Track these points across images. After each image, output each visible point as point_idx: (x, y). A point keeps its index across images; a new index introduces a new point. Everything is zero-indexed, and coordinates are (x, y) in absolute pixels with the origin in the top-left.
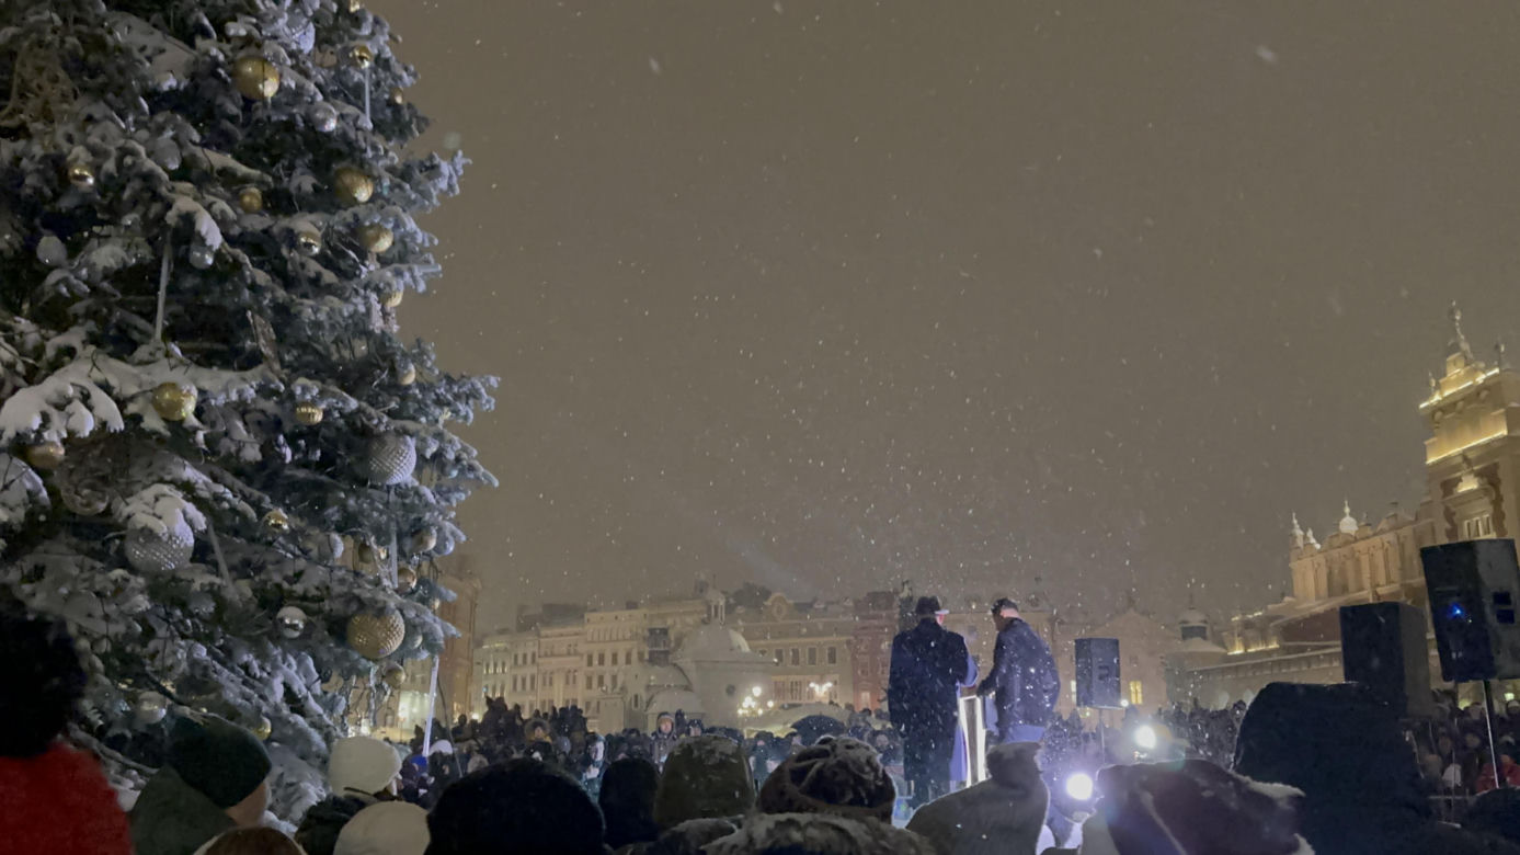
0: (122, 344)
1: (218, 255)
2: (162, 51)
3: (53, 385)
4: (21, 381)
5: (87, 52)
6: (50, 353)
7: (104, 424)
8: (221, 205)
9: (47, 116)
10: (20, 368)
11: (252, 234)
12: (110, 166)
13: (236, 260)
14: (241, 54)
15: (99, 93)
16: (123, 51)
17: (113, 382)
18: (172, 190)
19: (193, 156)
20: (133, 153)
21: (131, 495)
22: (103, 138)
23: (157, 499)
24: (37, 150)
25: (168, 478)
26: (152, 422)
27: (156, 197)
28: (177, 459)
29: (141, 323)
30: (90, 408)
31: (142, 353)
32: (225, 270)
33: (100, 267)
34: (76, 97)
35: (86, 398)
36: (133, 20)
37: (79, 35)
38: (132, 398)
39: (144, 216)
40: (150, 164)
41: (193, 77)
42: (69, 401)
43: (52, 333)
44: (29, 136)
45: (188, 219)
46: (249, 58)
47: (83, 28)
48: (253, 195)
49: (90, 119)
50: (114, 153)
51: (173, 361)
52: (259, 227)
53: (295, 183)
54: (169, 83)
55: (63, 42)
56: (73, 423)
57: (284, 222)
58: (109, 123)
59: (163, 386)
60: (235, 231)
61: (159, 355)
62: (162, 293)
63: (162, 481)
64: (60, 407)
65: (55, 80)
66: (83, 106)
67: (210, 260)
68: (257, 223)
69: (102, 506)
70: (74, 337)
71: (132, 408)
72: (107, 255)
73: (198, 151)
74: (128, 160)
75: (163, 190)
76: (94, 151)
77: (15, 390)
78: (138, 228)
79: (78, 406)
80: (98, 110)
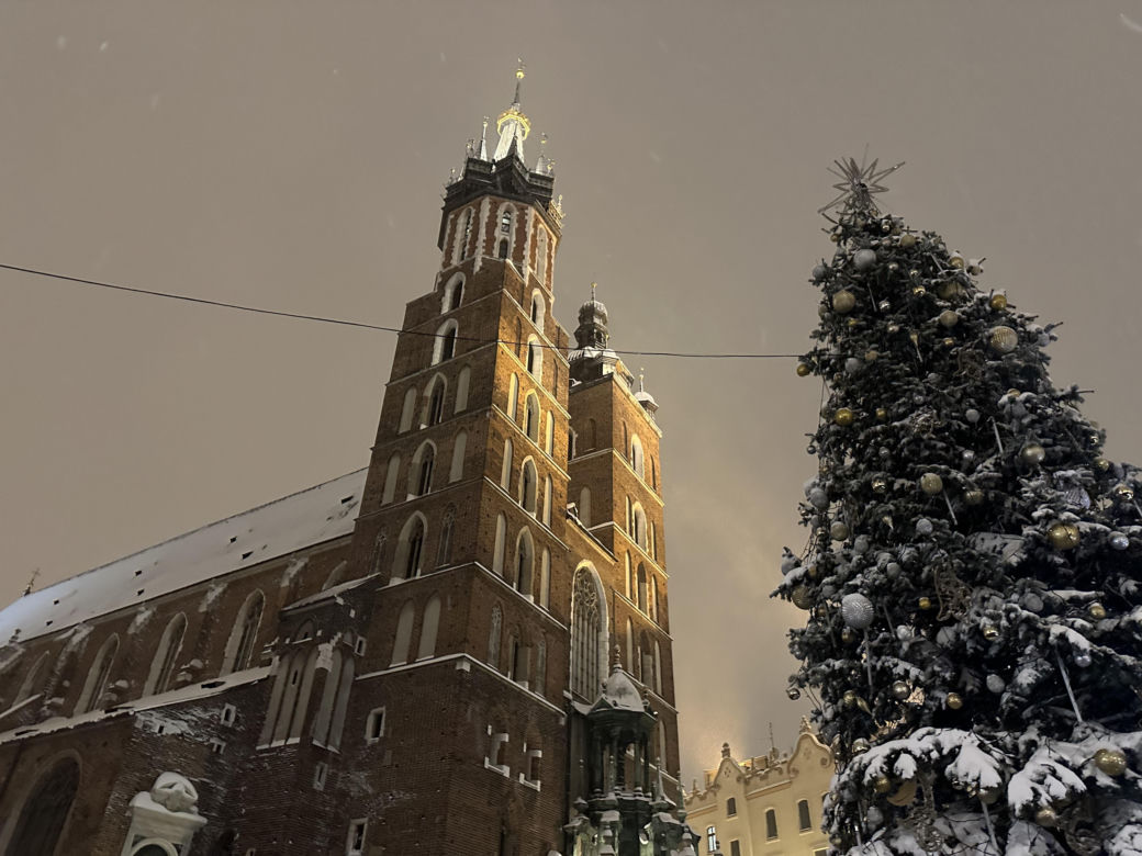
0: (1061, 730)
1: (1092, 654)
2: (1005, 544)
3: (1031, 768)
4: (1013, 770)
5: (967, 564)
6: (1022, 748)
7: (1072, 787)
8: (1079, 622)
9: (963, 608)
10: (1008, 761)
11: (1109, 632)
12: (1004, 622)
13: (1105, 652)
14: (1049, 527)
15: (982, 583)
16: (985, 555)
17: (1066, 758)
18: (1046, 624)
19: (1049, 598)
20: (1015, 610)
21: (1113, 837)
22: (995, 608)
23: (1132, 838)
24: (965, 628)
25: (1133, 820)
26: (1104, 780)
27: (1038, 631)
28: (1132, 803)
29: (1068, 713)
30: (1060, 779)
31: (1077, 733)
32: (1103, 662)
33: (1025, 685)
34: (971, 591)
35: (1054, 773)
36: (983, 535)
37: (958, 557)
38: (1083, 766)
39: (1037, 645)
40: (1025, 613)
41: (1028, 552)
42: (1045, 777)
43: (1017, 734)
44: (958, 621)
45: (1062, 637)
46: (1054, 528)
47: (959, 552)
48: (1097, 609)
49: (984, 599)
50: (1003, 614)
51: (1099, 734)
52: (1112, 627)
53: (1123, 589)
54: (1014, 560)
55: (952, 565)
56: (1053, 791)
57: (1126, 618)
58: (994, 597)
59: (1099, 752)
60: (1096, 634)
61: (1088, 731)
62: (1069, 689)
63: (1130, 823)
64: (1041, 782)
65: (957, 586)
66: (978, 594)
67: (1087, 658)
68: (1108, 625)
69: (1097, 848)
70: (1032, 734)
71: (1086, 773)
72: (1026, 676)
73: (1050, 594)
74: (1012, 615)
75: (1040, 625)
76: (991, 617)
77: (1012, 775)
78: (1036, 654)
79: (1050, 779)
80: (986, 592)
